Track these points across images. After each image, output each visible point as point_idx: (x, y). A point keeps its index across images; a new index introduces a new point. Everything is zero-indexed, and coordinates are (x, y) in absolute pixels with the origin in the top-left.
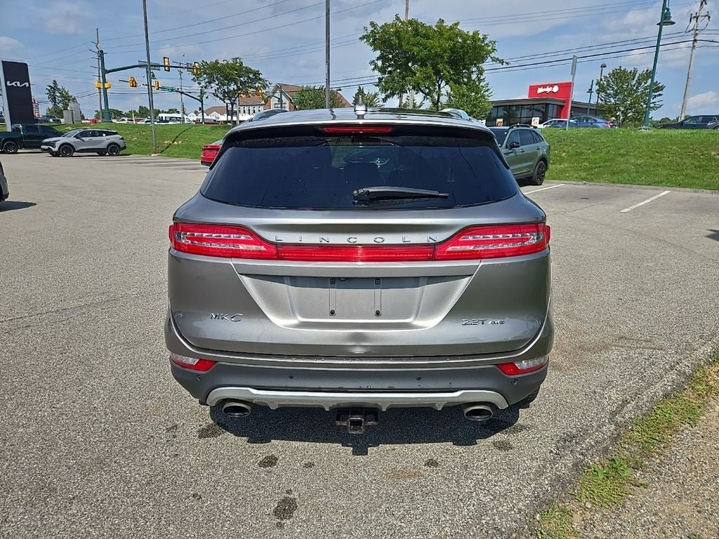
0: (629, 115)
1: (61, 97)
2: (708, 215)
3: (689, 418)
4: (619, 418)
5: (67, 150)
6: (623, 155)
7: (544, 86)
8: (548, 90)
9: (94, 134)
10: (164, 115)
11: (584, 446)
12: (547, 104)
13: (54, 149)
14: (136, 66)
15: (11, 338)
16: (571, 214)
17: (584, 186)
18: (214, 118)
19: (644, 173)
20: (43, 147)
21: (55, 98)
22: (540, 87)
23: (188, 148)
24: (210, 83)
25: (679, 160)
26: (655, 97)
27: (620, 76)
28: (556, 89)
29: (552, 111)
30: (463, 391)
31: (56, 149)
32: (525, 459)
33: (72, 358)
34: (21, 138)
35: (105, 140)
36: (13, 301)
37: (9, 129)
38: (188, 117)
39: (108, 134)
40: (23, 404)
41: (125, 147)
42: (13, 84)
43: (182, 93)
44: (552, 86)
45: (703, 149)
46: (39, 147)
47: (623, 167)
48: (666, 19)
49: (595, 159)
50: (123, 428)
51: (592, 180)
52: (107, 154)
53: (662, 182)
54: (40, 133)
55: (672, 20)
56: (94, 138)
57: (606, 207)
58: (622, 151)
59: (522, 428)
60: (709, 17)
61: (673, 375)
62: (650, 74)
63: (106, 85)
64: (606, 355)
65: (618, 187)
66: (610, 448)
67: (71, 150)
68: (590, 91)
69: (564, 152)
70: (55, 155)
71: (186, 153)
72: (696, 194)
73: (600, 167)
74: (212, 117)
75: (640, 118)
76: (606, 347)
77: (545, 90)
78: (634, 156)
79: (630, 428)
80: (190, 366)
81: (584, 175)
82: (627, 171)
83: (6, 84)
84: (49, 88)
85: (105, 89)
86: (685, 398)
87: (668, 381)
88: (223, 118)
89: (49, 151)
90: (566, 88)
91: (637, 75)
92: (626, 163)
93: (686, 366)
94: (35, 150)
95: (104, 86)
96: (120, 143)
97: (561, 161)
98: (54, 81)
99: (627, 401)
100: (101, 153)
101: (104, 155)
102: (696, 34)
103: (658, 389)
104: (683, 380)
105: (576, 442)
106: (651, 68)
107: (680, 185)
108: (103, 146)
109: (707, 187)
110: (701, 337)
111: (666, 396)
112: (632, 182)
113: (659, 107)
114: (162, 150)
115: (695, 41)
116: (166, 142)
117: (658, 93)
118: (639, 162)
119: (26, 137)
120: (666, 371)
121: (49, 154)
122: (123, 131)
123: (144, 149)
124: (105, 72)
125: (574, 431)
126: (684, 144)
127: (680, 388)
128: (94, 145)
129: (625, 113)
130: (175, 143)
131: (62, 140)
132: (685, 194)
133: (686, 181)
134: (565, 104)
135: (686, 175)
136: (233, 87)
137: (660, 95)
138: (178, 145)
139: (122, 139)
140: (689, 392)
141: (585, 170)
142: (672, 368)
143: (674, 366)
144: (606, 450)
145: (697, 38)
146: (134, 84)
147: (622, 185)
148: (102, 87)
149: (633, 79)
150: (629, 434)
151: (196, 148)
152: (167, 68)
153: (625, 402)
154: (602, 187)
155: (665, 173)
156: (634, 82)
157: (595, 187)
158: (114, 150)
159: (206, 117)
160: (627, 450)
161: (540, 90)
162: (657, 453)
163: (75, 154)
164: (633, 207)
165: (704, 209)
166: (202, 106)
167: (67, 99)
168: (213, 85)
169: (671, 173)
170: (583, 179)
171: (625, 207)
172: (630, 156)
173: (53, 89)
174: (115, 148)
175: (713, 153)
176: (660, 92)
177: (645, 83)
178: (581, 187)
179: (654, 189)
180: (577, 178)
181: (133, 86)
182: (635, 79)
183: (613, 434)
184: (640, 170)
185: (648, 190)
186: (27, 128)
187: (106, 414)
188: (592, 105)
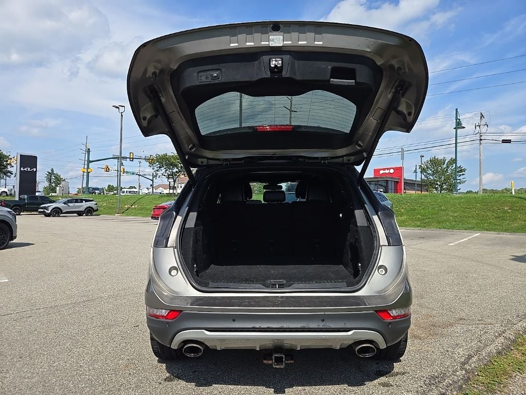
0: (444, 187)
1: (55, 179)
2: (509, 247)
3: (519, 369)
4: (467, 367)
5: (57, 212)
6: (444, 210)
7: (384, 169)
8: (387, 171)
9: (76, 201)
10: (125, 190)
11: (445, 384)
12: (387, 181)
13: (47, 212)
14: (111, 158)
15: (18, 324)
16: (413, 246)
17: (420, 231)
18: (160, 192)
19: (460, 222)
20: (40, 210)
21: (51, 180)
22: (381, 169)
23: (141, 209)
24: (160, 167)
25: (483, 213)
26: (460, 176)
27: (435, 162)
28: (392, 171)
29: (391, 186)
30: (354, 331)
31: (49, 212)
32: (403, 391)
33: (63, 335)
34: (25, 204)
35: (85, 205)
36: (19, 301)
37: (17, 199)
38: (143, 191)
39: (86, 201)
40: (28, 364)
41: (97, 210)
42: (25, 169)
43: (139, 175)
44: (389, 169)
45: (499, 206)
46: (37, 211)
47: (445, 218)
48: (459, 125)
49: (425, 213)
50: (102, 379)
51: (425, 227)
52: (84, 215)
53: (474, 228)
54: (39, 201)
55: (463, 126)
56: (76, 204)
57: (437, 242)
58: (443, 208)
59: (397, 374)
60: (487, 126)
61: (501, 339)
62: (454, 161)
63: (89, 170)
64: (452, 330)
65: (442, 231)
66: (464, 386)
67: (59, 212)
68: (415, 172)
69: (403, 208)
70: (48, 215)
71: (140, 213)
72: (500, 236)
73: (429, 218)
74: (159, 190)
75: (452, 188)
76: (451, 325)
77: (384, 172)
78: (452, 211)
79: (476, 373)
80: (163, 316)
81: (418, 223)
82: (448, 220)
83: (20, 169)
84: (48, 173)
85: (88, 173)
86: (513, 356)
87: (498, 344)
88: (166, 191)
89: (43, 213)
90: (399, 170)
91: (446, 162)
92: (447, 216)
93: (510, 334)
94: (33, 213)
95: (87, 170)
96: (95, 207)
97: (402, 215)
98: (52, 169)
99: (471, 355)
100: (80, 214)
101: (82, 215)
102: (481, 136)
103: (492, 348)
104: (510, 343)
105: (439, 382)
106: (454, 158)
107: (487, 230)
108: (82, 209)
109: (506, 230)
110: (518, 316)
111: (499, 353)
112: (453, 228)
113: (463, 183)
114: (123, 212)
115: (481, 140)
116: (126, 206)
117: (462, 173)
118: (455, 215)
119: (28, 204)
120: (496, 337)
121: (43, 216)
122: (97, 200)
123: (111, 211)
124: (89, 162)
125: (436, 374)
126: (485, 202)
127: (508, 348)
128: (76, 208)
129: (441, 186)
130: (133, 207)
131: (54, 205)
132: (491, 235)
133: (490, 227)
134: (399, 181)
135: (490, 223)
136: (175, 170)
137: (463, 174)
138: (135, 208)
139: (96, 204)
140: (515, 352)
141: (419, 220)
142: (500, 335)
143: (502, 334)
144: (461, 388)
145: (482, 138)
146: (107, 169)
147: (447, 230)
148: (86, 171)
149: (444, 164)
150: (476, 378)
151: (147, 210)
152: (131, 159)
153: (470, 357)
154: (433, 232)
155: (474, 221)
156: (445, 166)
157: (428, 231)
158: (89, 211)
159: (154, 191)
160: (477, 388)
161: (381, 172)
162: (499, 391)
163: (61, 215)
164: (456, 243)
165: (506, 243)
166: (153, 184)
167: (58, 180)
168: (162, 169)
169: (479, 222)
170: (418, 226)
171: (451, 243)
172: (449, 211)
173: (51, 174)
174: (90, 210)
175: (506, 208)
176: (464, 173)
177: (452, 167)
178: (417, 231)
179: (469, 232)
180: (414, 226)
181: (107, 171)
182: (445, 164)
183: (464, 377)
184: (457, 220)
185: (465, 233)
186: (30, 198)
187: (89, 370)
188: (418, 181)
